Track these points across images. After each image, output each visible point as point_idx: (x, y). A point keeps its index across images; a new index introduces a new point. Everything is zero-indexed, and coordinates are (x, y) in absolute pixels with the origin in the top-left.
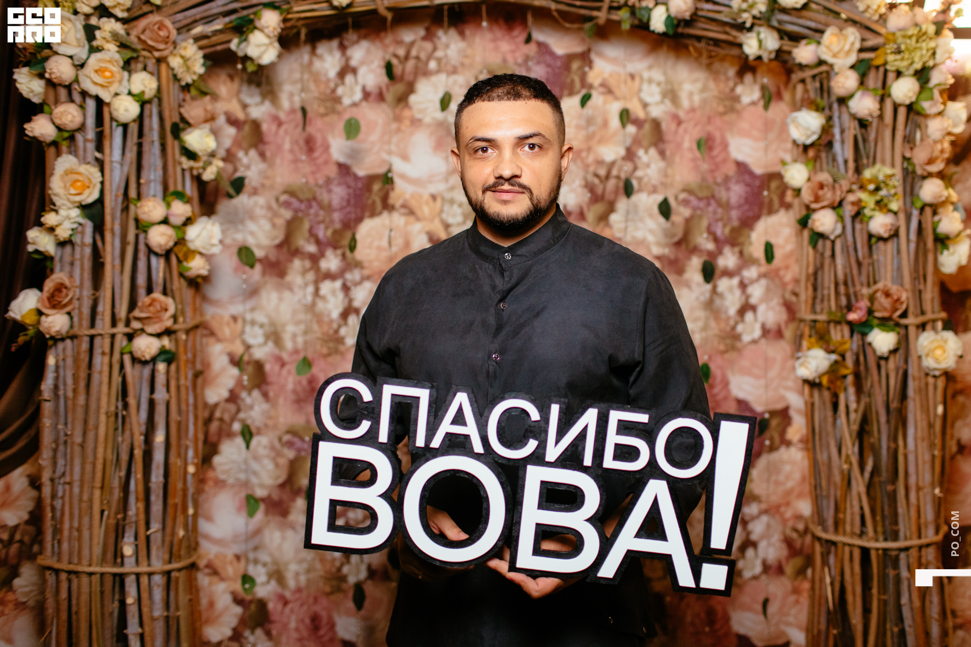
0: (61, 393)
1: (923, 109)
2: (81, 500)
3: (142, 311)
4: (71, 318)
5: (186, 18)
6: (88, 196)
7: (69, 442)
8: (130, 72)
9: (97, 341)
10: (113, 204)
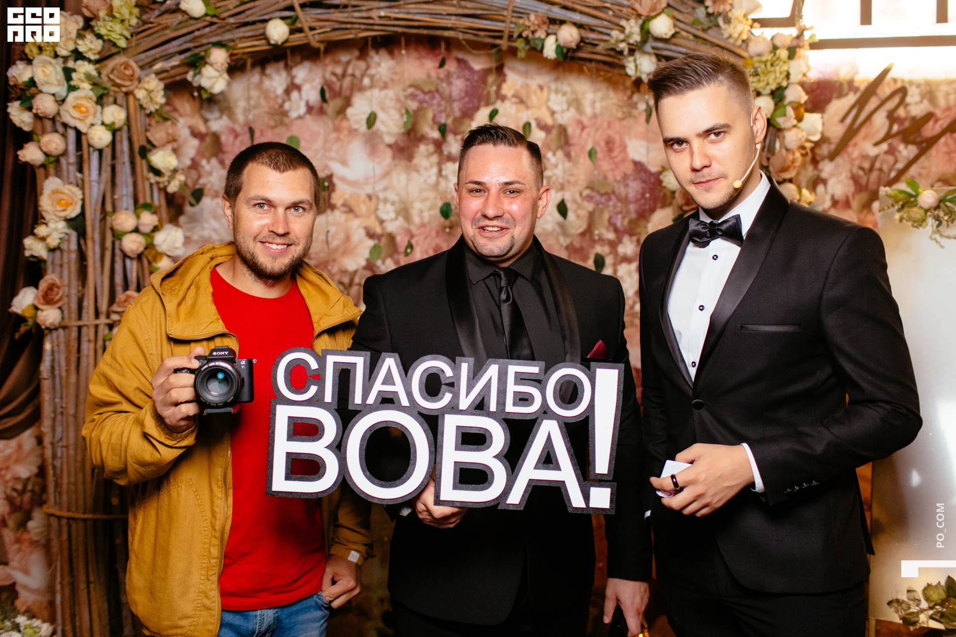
0: (57, 372)
1: (778, 124)
2: (76, 461)
3: (119, 307)
4: (62, 312)
5: (147, 57)
6: (71, 212)
7: (64, 413)
8: (102, 106)
9: (84, 330)
10: (93, 216)
